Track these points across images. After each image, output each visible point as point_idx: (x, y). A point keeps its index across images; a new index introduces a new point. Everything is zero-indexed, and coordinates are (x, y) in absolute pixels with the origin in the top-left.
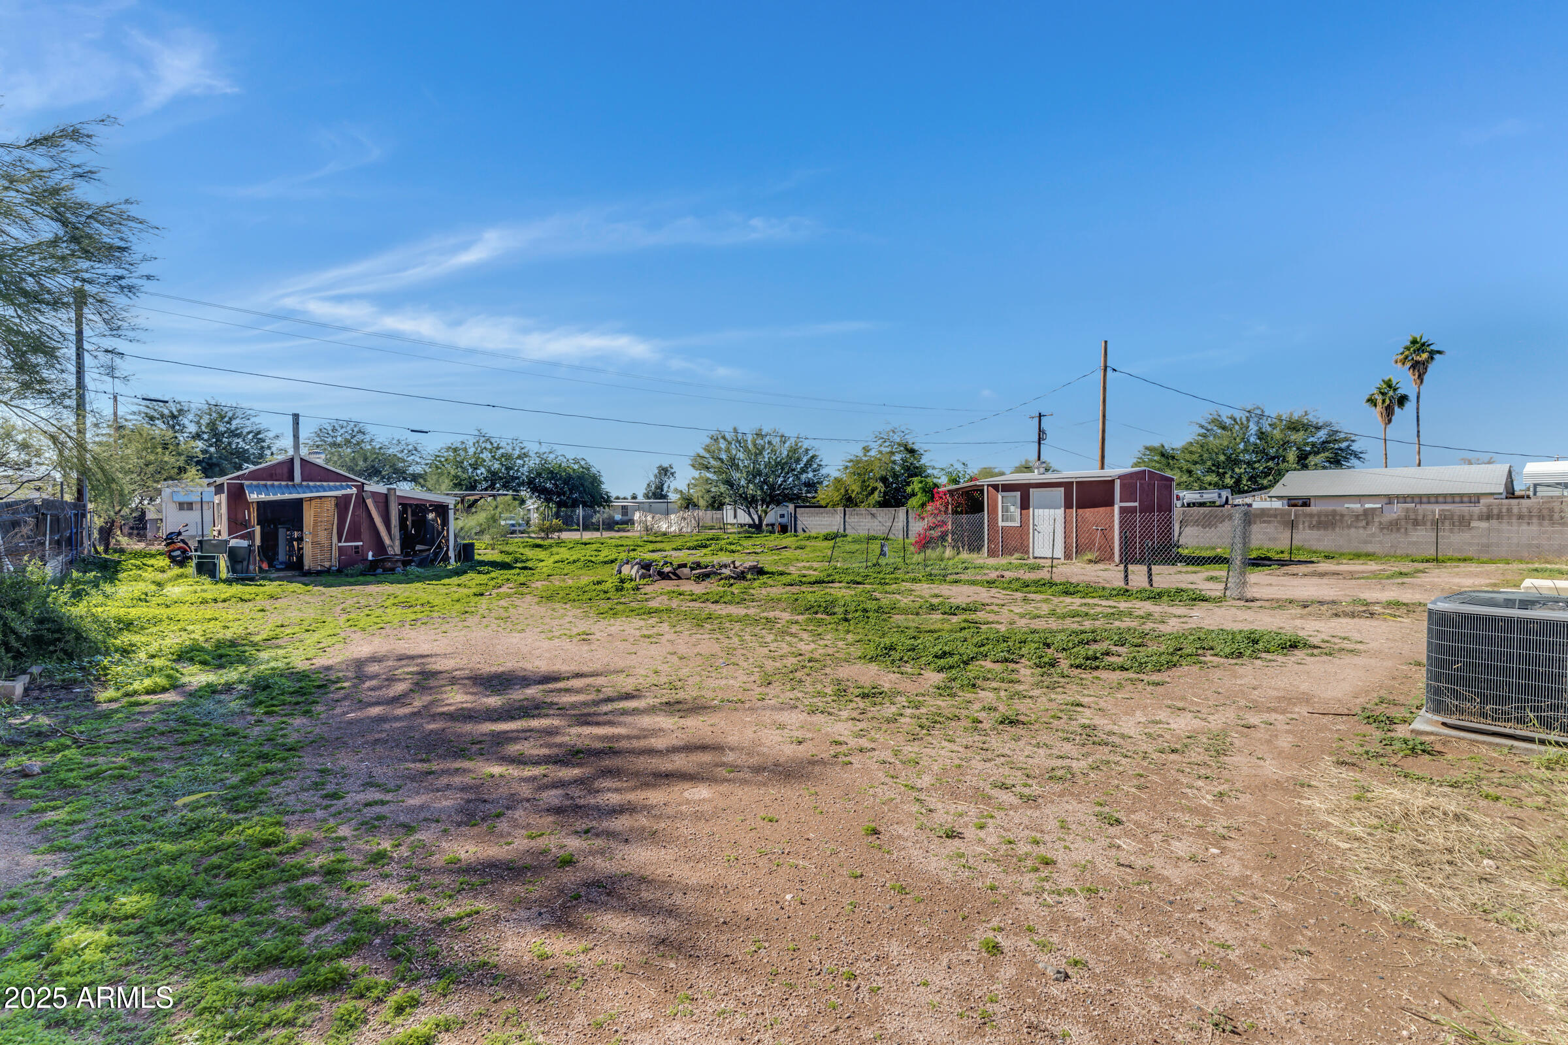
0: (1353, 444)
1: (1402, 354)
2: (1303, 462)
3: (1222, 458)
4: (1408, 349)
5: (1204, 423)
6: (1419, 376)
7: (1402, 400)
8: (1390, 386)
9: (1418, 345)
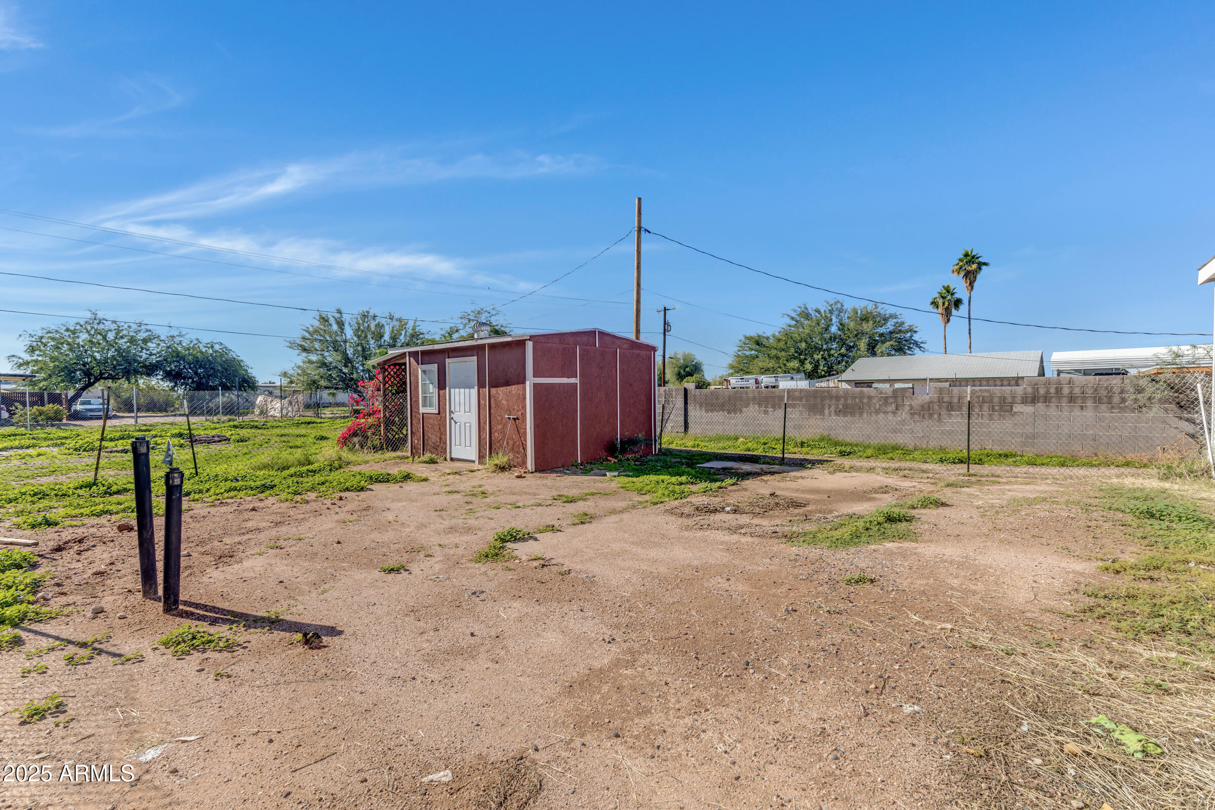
0: (914, 335)
1: (957, 265)
2: (872, 350)
3: (803, 345)
4: (961, 260)
5: (794, 315)
6: (970, 283)
7: (958, 303)
8: (948, 292)
9: (970, 258)
